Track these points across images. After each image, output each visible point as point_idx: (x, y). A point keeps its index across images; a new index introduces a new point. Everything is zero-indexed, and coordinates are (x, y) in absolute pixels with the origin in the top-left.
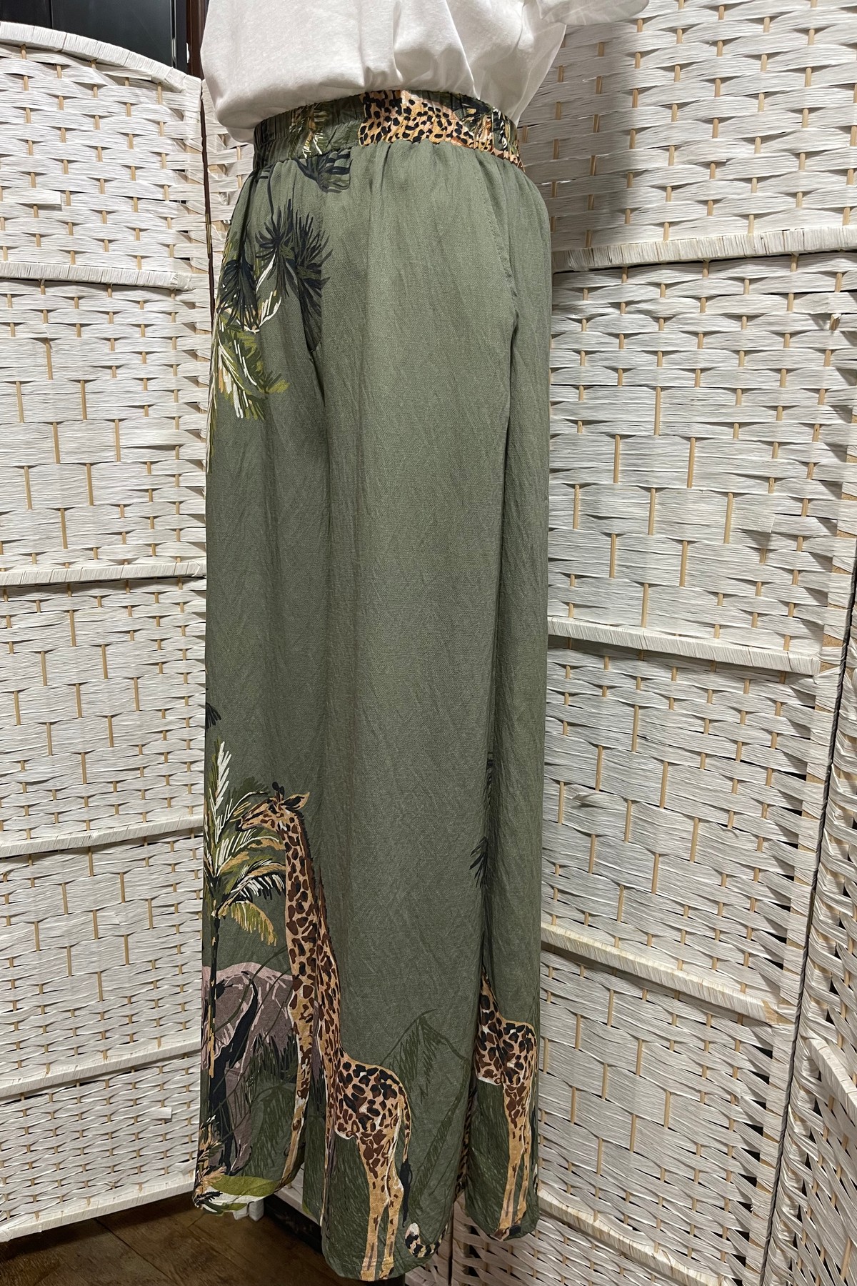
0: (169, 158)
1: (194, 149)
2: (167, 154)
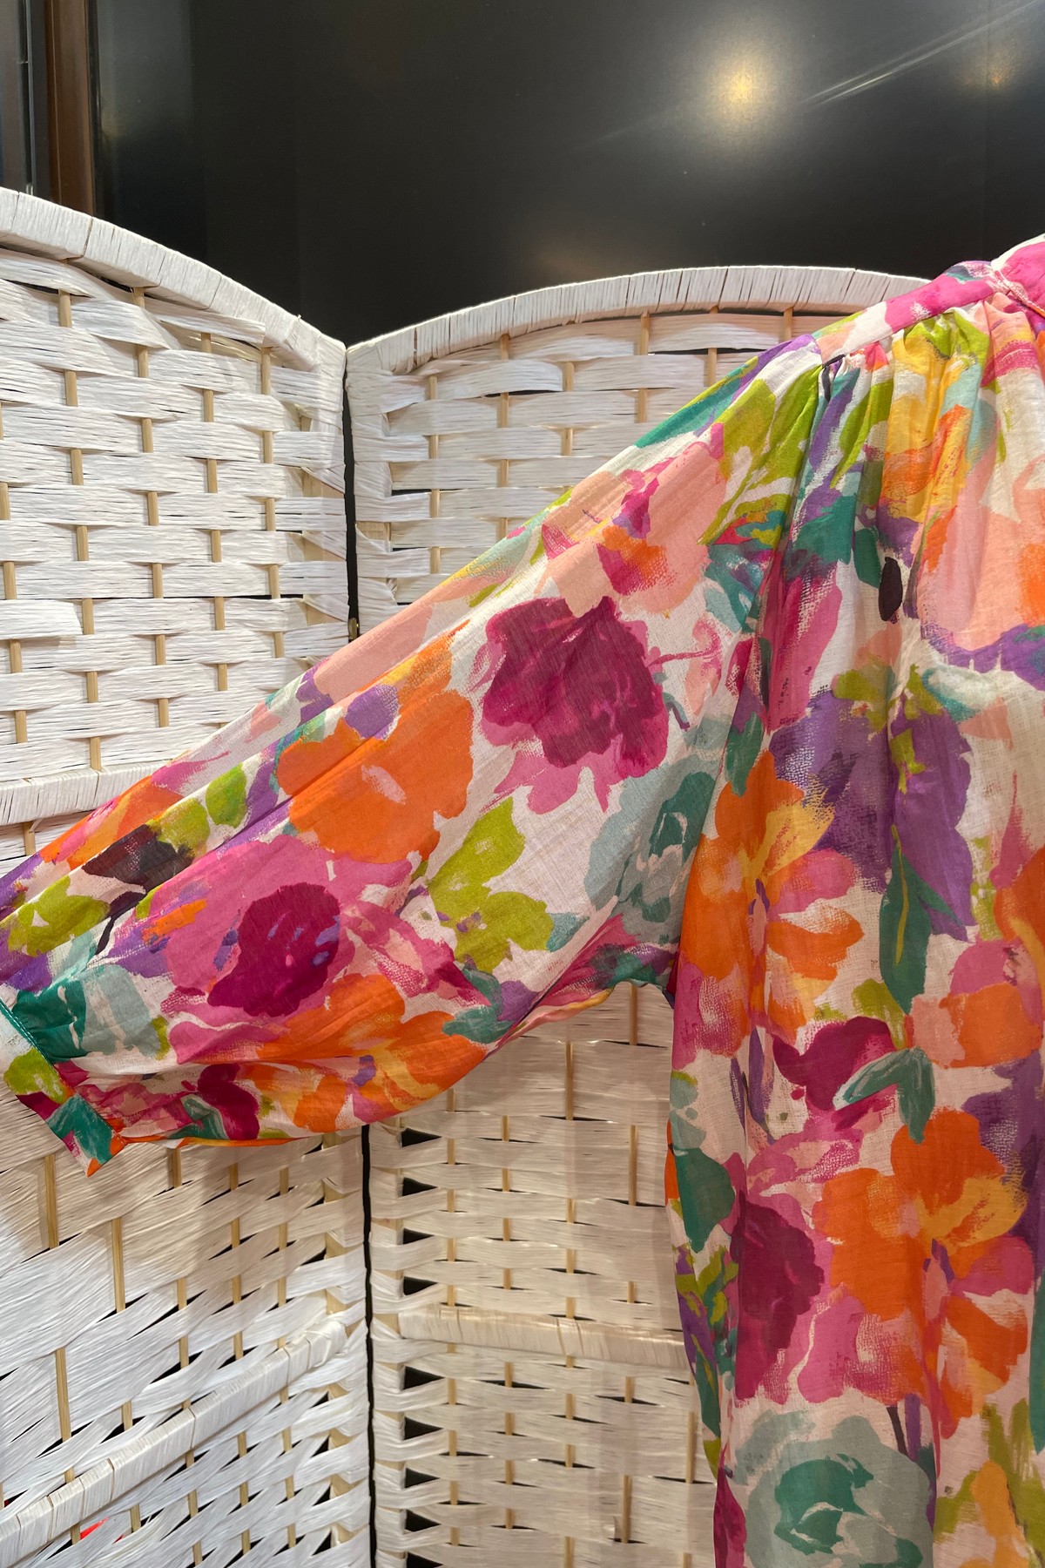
0: (278, 507)
1: (329, 489)
2: (276, 500)
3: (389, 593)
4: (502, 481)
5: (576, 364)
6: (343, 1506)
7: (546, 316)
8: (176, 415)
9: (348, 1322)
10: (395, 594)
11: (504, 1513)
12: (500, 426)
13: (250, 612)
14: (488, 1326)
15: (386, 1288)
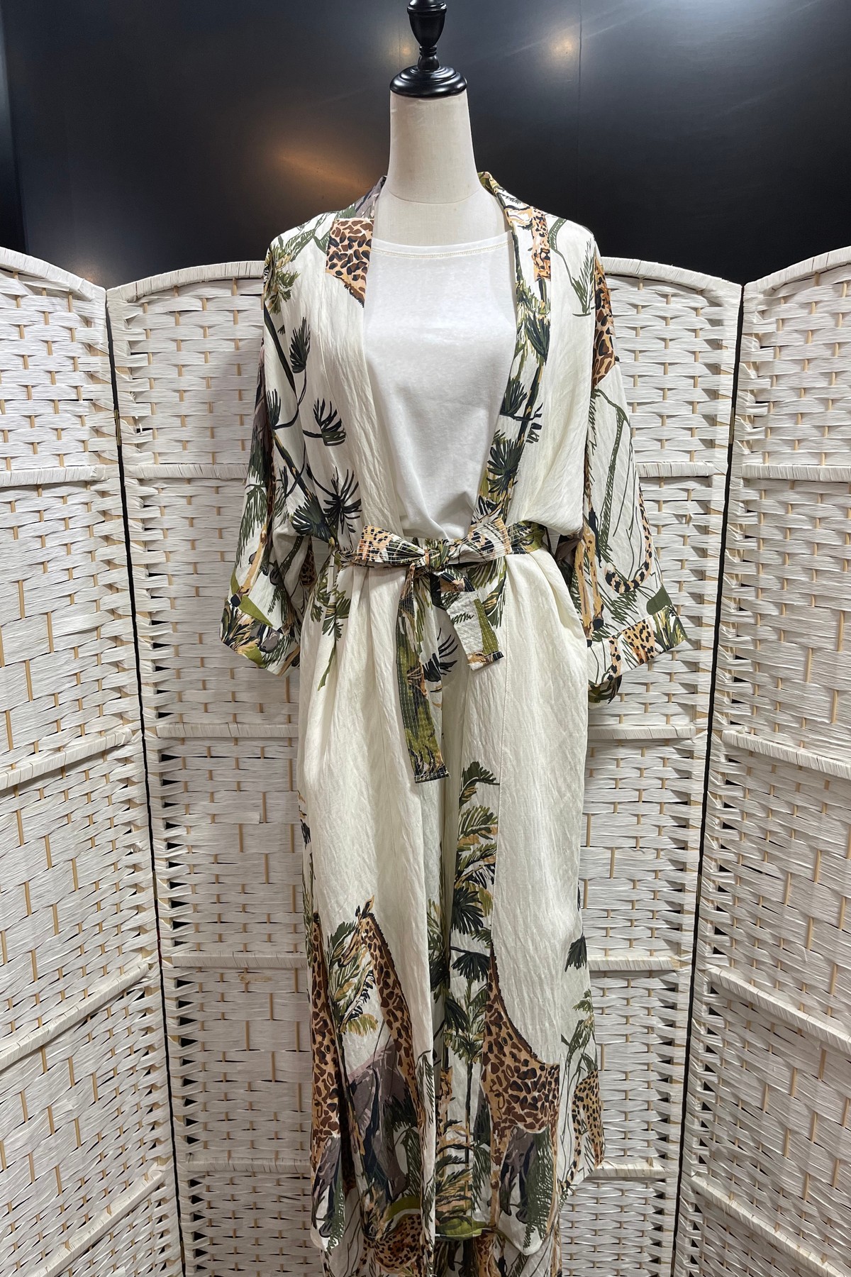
3: (132, 398)
4: (179, 349)
5: (207, 299)
6: (134, 814)
7: (192, 279)
8: (33, 323)
9: (133, 728)
10: (135, 399)
11: (210, 817)
12: (176, 325)
13: (69, 407)
14: (197, 728)
15: (149, 714)
